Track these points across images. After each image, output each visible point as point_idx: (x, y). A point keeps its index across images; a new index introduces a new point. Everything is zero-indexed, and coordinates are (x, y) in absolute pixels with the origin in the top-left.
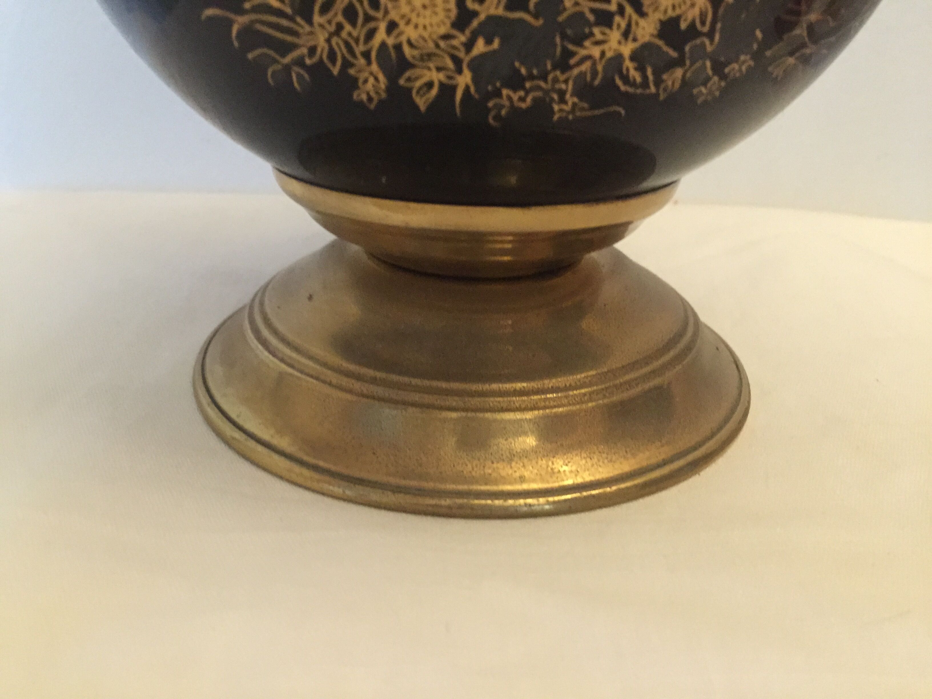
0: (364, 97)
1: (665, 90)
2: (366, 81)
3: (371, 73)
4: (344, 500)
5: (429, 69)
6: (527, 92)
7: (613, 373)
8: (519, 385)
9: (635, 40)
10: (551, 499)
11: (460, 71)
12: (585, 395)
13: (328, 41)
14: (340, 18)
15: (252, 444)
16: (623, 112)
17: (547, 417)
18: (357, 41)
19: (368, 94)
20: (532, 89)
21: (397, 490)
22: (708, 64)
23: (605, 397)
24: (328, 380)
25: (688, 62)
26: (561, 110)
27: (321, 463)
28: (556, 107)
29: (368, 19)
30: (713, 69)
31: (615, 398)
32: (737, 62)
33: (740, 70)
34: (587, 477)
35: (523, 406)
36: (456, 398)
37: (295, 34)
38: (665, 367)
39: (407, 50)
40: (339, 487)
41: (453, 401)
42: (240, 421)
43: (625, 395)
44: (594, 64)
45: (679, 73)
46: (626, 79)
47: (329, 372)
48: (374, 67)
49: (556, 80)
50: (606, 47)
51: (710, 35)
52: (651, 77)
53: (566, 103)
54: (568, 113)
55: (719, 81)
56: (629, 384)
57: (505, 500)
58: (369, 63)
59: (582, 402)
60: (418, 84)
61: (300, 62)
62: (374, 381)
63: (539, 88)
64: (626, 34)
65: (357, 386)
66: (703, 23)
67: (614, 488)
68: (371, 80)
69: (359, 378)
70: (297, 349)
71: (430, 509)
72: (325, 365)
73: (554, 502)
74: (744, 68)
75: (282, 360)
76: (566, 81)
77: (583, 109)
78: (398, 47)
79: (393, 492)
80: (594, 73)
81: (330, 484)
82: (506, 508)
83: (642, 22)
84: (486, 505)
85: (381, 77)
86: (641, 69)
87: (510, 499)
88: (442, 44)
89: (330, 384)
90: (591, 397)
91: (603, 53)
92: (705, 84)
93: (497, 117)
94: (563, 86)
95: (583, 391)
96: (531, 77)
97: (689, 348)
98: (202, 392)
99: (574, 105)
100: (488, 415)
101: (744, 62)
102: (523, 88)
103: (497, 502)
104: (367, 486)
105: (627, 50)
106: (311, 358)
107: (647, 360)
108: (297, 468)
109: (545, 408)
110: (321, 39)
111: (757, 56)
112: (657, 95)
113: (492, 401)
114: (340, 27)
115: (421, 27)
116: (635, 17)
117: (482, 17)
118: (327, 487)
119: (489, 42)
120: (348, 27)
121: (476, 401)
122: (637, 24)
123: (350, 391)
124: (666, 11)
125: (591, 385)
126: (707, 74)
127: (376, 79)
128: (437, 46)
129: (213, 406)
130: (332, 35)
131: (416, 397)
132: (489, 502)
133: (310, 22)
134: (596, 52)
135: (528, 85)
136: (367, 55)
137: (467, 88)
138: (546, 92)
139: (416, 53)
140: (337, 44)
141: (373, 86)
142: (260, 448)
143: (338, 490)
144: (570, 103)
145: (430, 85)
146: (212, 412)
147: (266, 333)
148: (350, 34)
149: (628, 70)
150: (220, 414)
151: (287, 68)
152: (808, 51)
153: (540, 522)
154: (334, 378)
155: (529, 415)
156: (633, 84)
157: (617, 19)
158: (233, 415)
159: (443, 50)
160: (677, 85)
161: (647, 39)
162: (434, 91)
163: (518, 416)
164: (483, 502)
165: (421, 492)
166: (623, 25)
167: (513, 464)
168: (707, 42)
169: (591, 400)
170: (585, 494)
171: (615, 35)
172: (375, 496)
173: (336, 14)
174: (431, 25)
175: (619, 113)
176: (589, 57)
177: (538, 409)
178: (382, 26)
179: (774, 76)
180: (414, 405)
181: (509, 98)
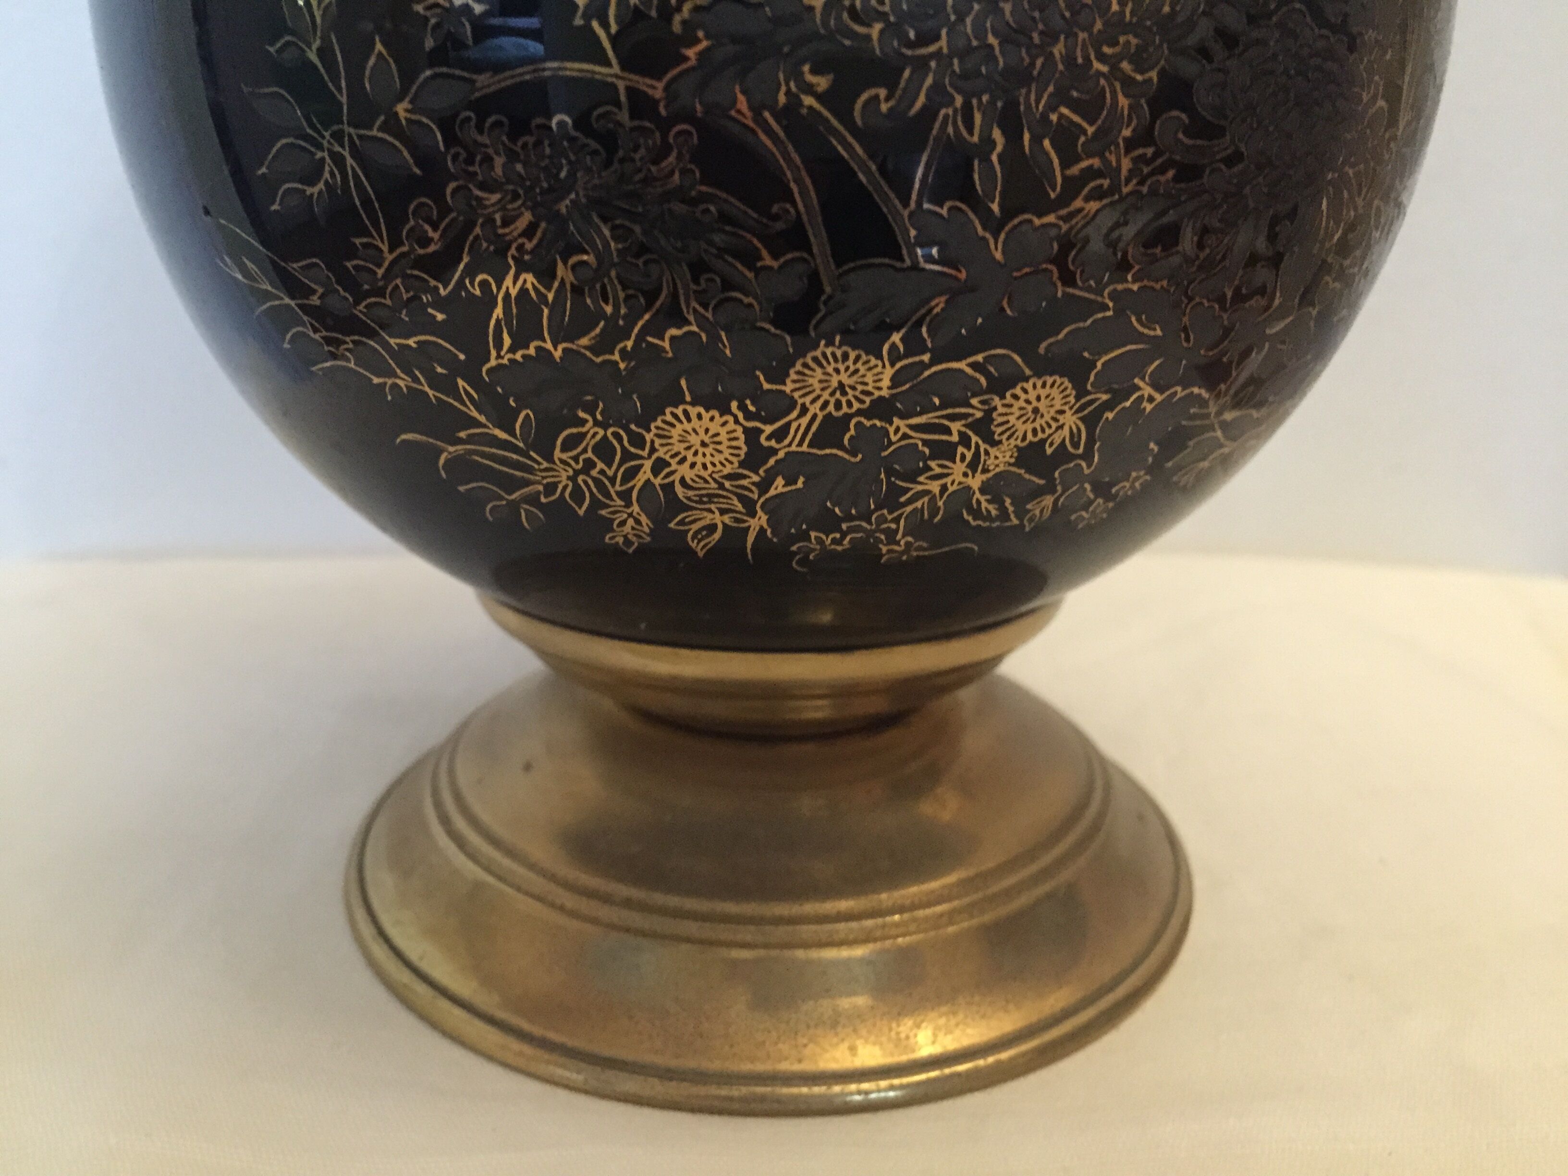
0: (620, 540)
1: (1031, 520)
2: (623, 523)
3: (630, 515)
4: (586, 1092)
5: (710, 511)
6: (844, 535)
7: (985, 877)
8: (844, 905)
9: (985, 471)
10: (896, 1082)
11: (752, 514)
12: (941, 915)
13: (573, 479)
14: (590, 454)
15: (444, 1004)
16: (976, 548)
17: (887, 951)
18: (613, 480)
19: (625, 537)
20: (851, 530)
21: (668, 1074)
22: (1087, 486)
23: (972, 916)
24: (558, 902)
25: (1059, 488)
26: (889, 551)
27: (552, 1035)
28: (884, 549)
29: (627, 456)
30: (1094, 489)
31: (987, 918)
32: (1128, 480)
33: (1132, 487)
34: (949, 1043)
35: (851, 937)
36: (752, 928)
37: (529, 470)
38: (1061, 862)
39: (679, 490)
40: (578, 1072)
41: (747, 934)
42: (425, 966)
43: (1003, 910)
44: (933, 499)
45: (1048, 500)
46: (977, 513)
47: (560, 891)
48: (636, 508)
49: (882, 520)
50: (949, 480)
51: (1087, 456)
52: (1011, 509)
53: (898, 543)
54: (903, 553)
55: (1104, 503)
56: (1008, 894)
57: (830, 1085)
58: (629, 504)
59: (937, 927)
60: (695, 527)
61: (533, 499)
62: (628, 903)
63: (858, 529)
64: (973, 466)
65: (605, 912)
66: (1076, 445)
67: (991, 1060)
68: (631, 522)
69: (606, 899)
70: (511, 852)
71: (716, 1103)
72: (553, 878)
73: (901, 1087)
74: (1137, 485)
75: (488, 870)
76: (897, 520)
77: (920, 548)
78: (668, 488)
79: (660, 1077)
80: (934, 510)
81: (564, 1066)
82: (830, 1098)
83: (993, 451)
84: (801, 1095)
85: (644, 519)
86: (997, 500)
87: (837, 1084)
88: (727, 484)
89: (562, 909)
90: (951, 917)
91: (944, 488)
92: (1086, 508)
93: (804, 561)
94: (893, 526)
95: (939, 909)
96: (849, 518)
97: (1096, 828)
98: (360, 914)
99: (908, 544)
100: (800, 954)
101: (1137, 478)
102: (840, 530)
103: (817, 1090)
104: (621, 1069)
105: (975, 482)
106: (532, 867)
107: (1030, 854)
108: (515, 1045)
109: (884, 938)
110: (563, 476)
111: (1156, 469)
112: (1022, 526)
113: (807, 931)
114: (589, 465)
115: (699, 466)
116: (983, 446)
117: (781, 455)
118: (560, 1072)
119: (790, 481)
120: (600, 465)
121: (781, 932)
122: (987, 453)
123: (595, 921)
124: (1024, 438)
125: (949, 899)
126: (1088, 497)
127: (638, 522)
128: (721, 486)
129: (381, 941)
130: (577, 473)
131: (692, 928)
132: (805, 1090)
133: (550, 458)
134: (935, 487)
135: (844, 526)
136: (625, 496)
137: (762, 530)
138: (870, 534)
139: (690, 493)
140: (585, 482)
141: (633, 528)
142: (457, 1012)
143: (577, 1078)
144: (902, 543)
145: (712, 528)
146: (380, 952)
147: (460, 824)
148: (602, 472)
149: (979, 502)
150: (391, 954)
151: (514, 506)
152: (1226, 450)
153: (882, 1118)
154: (570, 900)
155: (859, 952)
156: (988, 517)
157: (960, 449)
158: (413, 956)
159: (727, 490)
160: (1047, 514)
161: (1002, 468)
162: (717, 536)
163: (845, 953)
164: (795, 1090)
165: (700, 1077)
166: (969, 456)
167: (839, 1029)
168: (1084, 464)
169: (951, 923)
170: (947, 1071)
171: (959, 468)
172: (630, 1084)
173: (585, 451)
174: (714, 465)
175: (973, 549)
176: (927, 492)
177: (875, 940)
178: (648, 464)
179: (1181, 484)
180: (688, 940)
181: (820, 541)
